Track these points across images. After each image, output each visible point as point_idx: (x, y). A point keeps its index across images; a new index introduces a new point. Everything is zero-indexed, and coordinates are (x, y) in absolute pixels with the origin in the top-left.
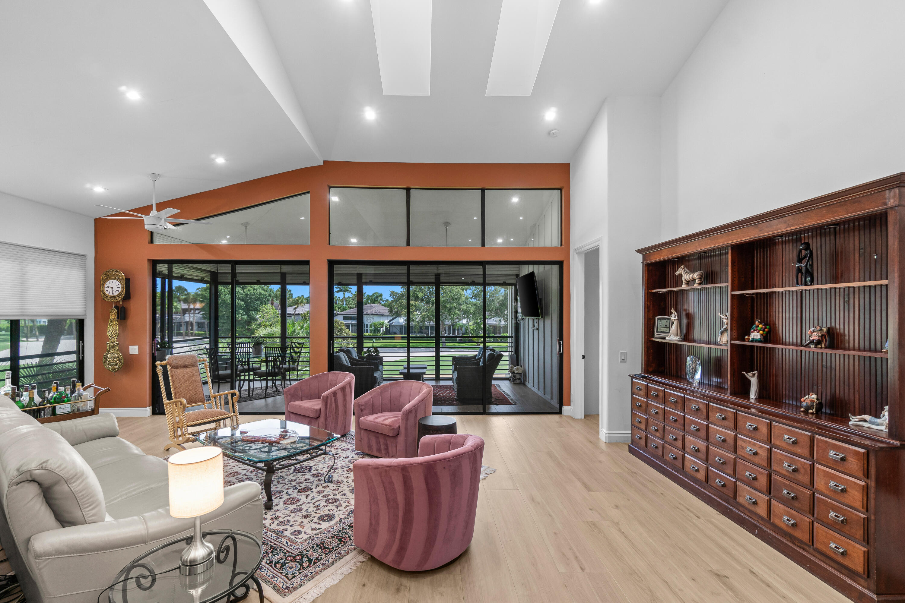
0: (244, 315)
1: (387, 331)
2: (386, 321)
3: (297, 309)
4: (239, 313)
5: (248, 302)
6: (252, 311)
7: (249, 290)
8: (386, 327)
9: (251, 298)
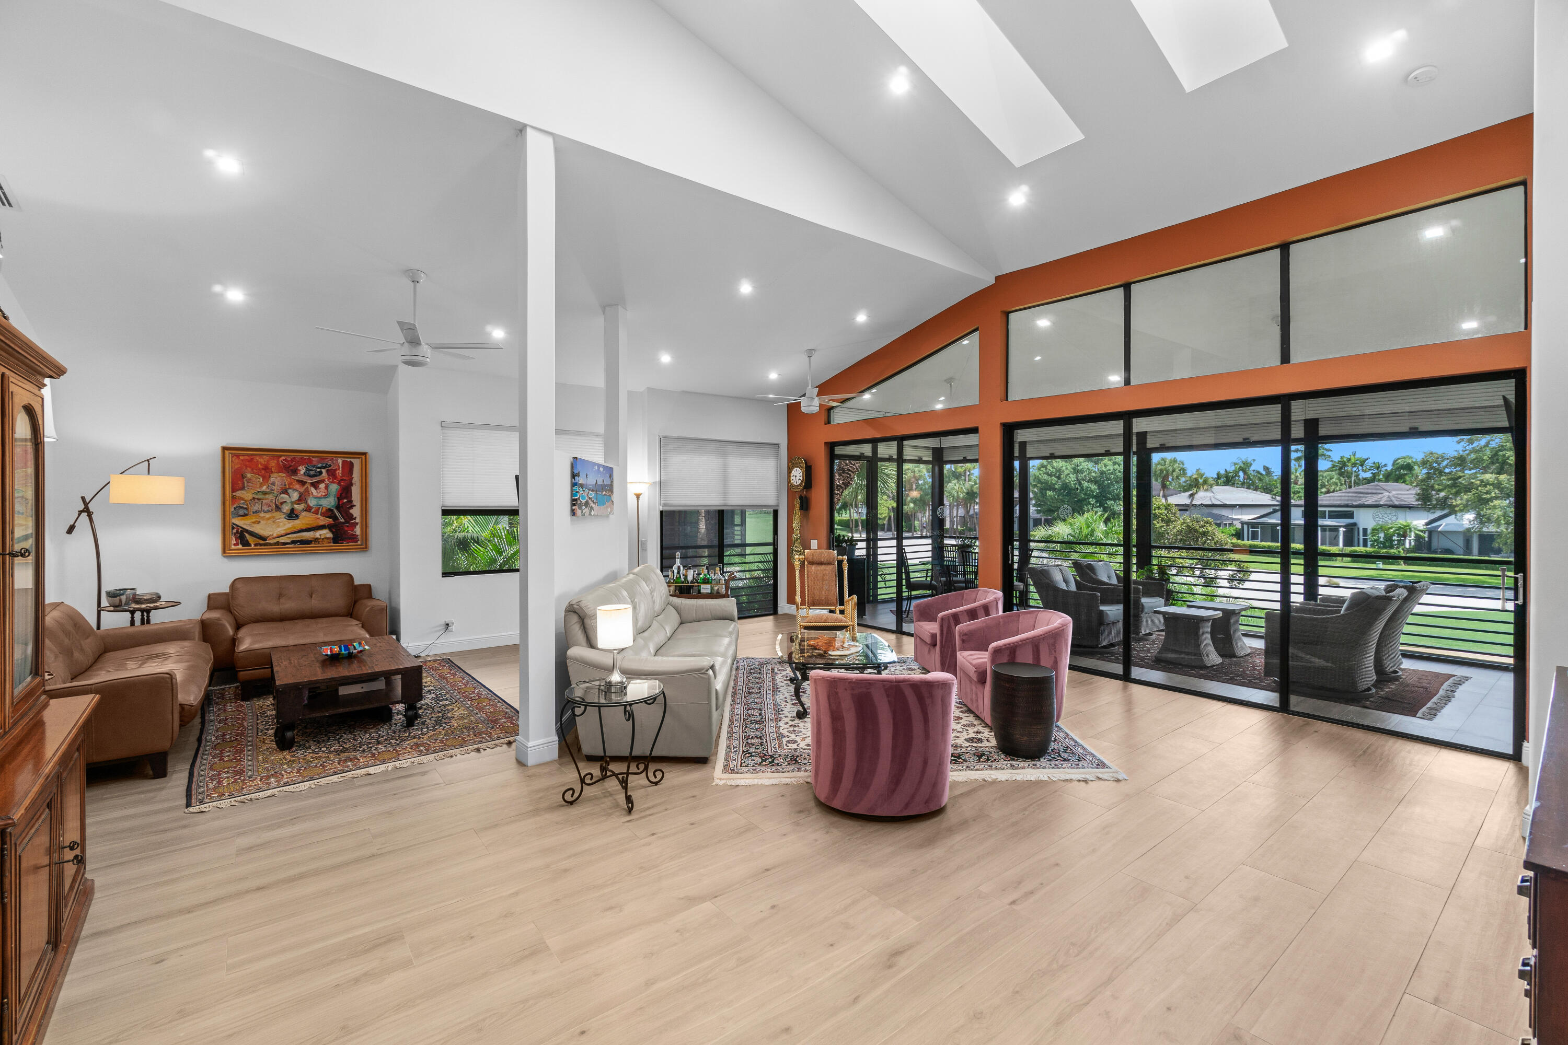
0: (1098, 507)
1: (1420, 544)
2: (1419, 522)
3: (1196, 497)
4: (1089, 503)
5: (1105, 486)
6: (1111, 500)
7: (1105, 466)
8: (1417, 536)
9: (1109, 479)
